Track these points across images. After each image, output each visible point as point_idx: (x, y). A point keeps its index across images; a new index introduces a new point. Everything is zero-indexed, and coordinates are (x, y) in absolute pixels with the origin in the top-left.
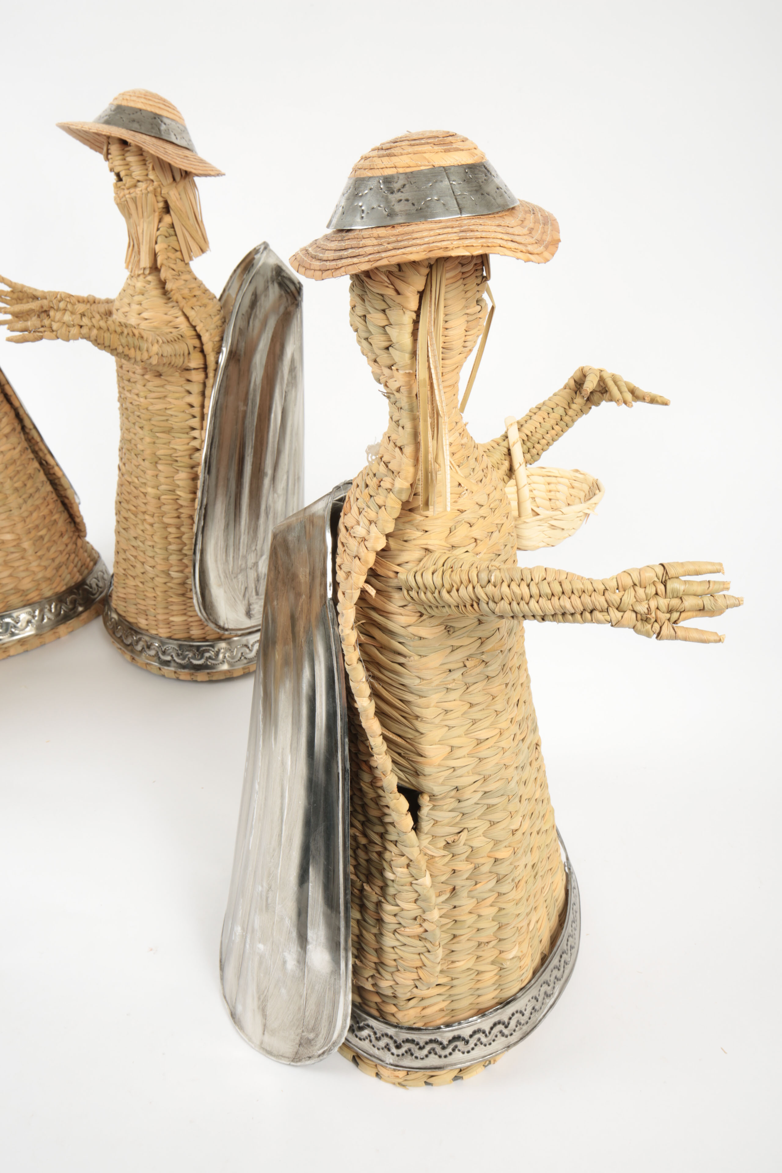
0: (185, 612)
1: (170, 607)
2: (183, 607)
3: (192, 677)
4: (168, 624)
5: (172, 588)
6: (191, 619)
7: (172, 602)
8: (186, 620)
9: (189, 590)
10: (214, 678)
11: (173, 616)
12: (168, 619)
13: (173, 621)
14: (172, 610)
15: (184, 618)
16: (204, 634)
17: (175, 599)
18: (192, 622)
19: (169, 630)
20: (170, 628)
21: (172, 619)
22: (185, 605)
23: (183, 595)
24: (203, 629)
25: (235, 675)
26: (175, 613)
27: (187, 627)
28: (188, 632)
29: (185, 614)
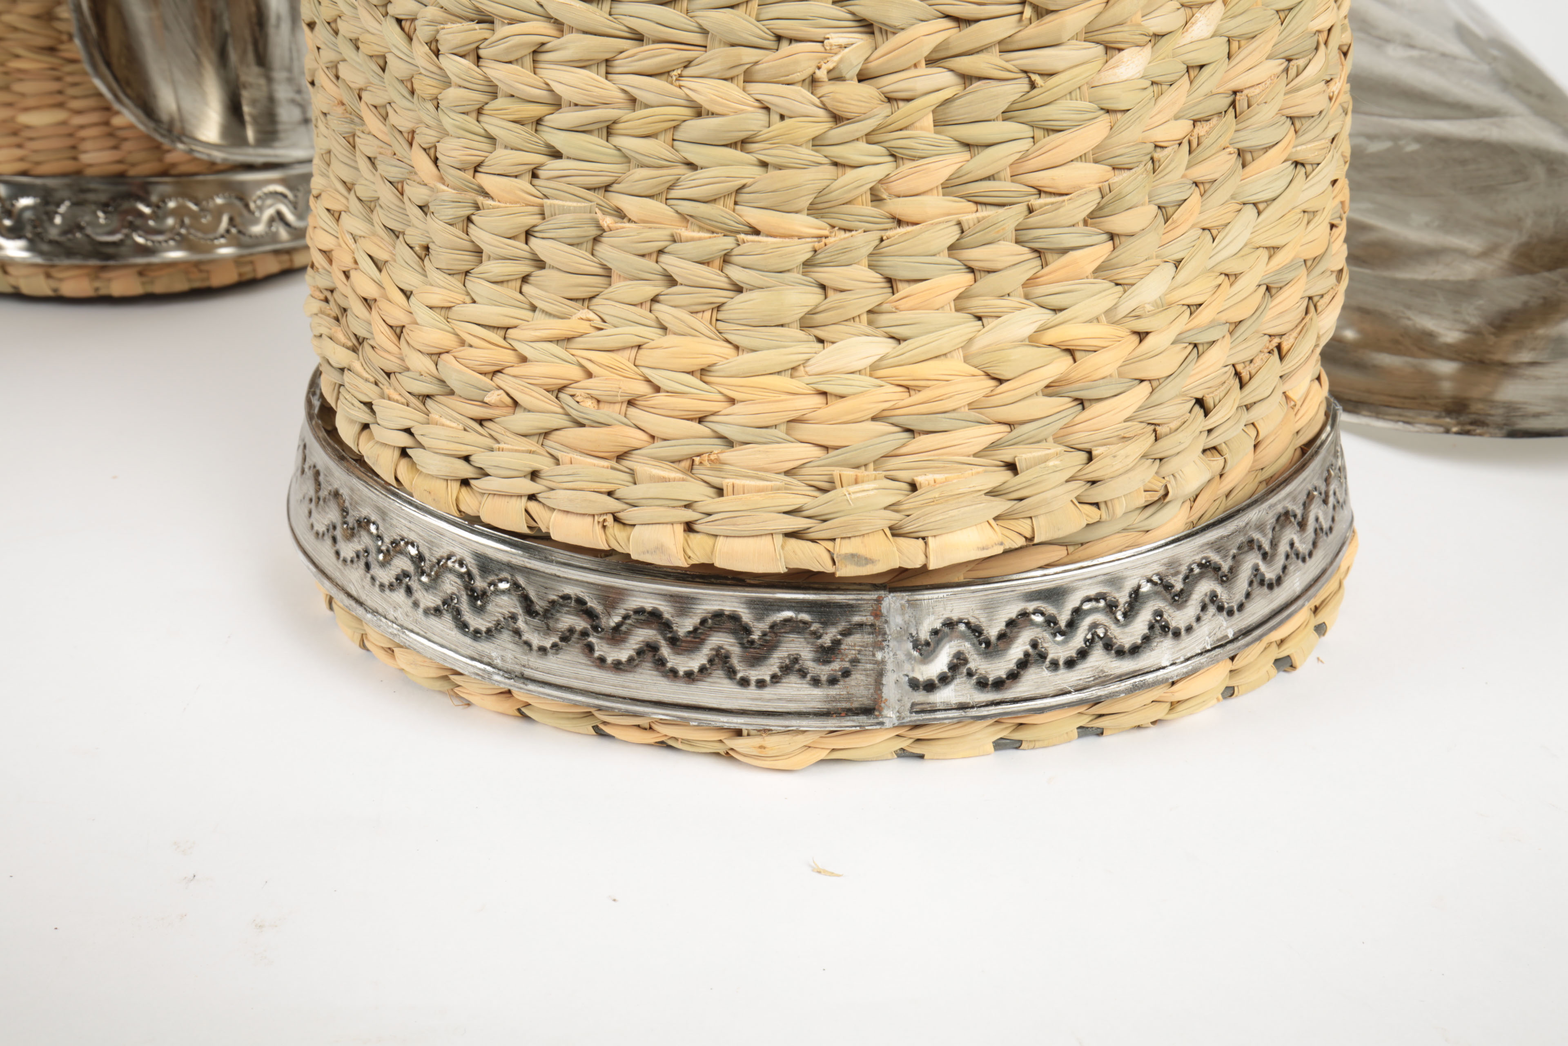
0: (59, 98)
1: (18, 87)
2: (55, 86)
3: (97, 284)
4: (15, 133)
5: (15, 29)
6: (78, 120)
7: (20, 71)
8: (64, 123)
9: (65, 37)
10: (159, 288)
11: (26, 109)
12: (12, 119)
13: (28, 127)
14: (23, 95)
15: (58, 116)
16: (120, 162)
17: (29, 63)
18: (82, 127)
19: (18, 152)
20: (19, 146)
21: (25, 119)
22: (58, 79)
23: (51, 50)
24: (116, 147)
25: (217, 280)
26: (30, 102)
27: (69, 142)
28: (75, 159)
29: (60, 105)
